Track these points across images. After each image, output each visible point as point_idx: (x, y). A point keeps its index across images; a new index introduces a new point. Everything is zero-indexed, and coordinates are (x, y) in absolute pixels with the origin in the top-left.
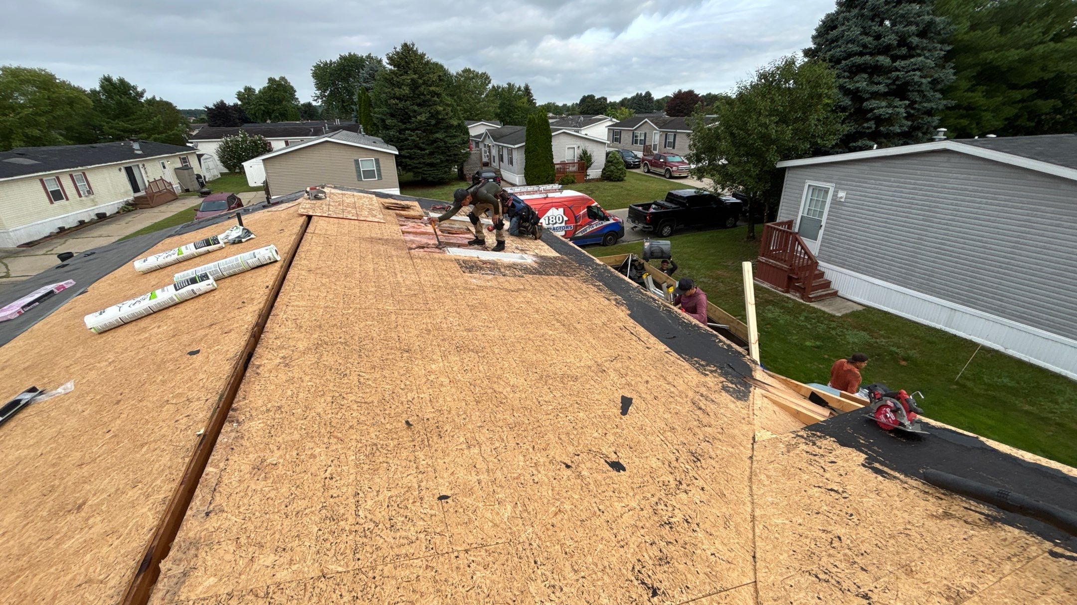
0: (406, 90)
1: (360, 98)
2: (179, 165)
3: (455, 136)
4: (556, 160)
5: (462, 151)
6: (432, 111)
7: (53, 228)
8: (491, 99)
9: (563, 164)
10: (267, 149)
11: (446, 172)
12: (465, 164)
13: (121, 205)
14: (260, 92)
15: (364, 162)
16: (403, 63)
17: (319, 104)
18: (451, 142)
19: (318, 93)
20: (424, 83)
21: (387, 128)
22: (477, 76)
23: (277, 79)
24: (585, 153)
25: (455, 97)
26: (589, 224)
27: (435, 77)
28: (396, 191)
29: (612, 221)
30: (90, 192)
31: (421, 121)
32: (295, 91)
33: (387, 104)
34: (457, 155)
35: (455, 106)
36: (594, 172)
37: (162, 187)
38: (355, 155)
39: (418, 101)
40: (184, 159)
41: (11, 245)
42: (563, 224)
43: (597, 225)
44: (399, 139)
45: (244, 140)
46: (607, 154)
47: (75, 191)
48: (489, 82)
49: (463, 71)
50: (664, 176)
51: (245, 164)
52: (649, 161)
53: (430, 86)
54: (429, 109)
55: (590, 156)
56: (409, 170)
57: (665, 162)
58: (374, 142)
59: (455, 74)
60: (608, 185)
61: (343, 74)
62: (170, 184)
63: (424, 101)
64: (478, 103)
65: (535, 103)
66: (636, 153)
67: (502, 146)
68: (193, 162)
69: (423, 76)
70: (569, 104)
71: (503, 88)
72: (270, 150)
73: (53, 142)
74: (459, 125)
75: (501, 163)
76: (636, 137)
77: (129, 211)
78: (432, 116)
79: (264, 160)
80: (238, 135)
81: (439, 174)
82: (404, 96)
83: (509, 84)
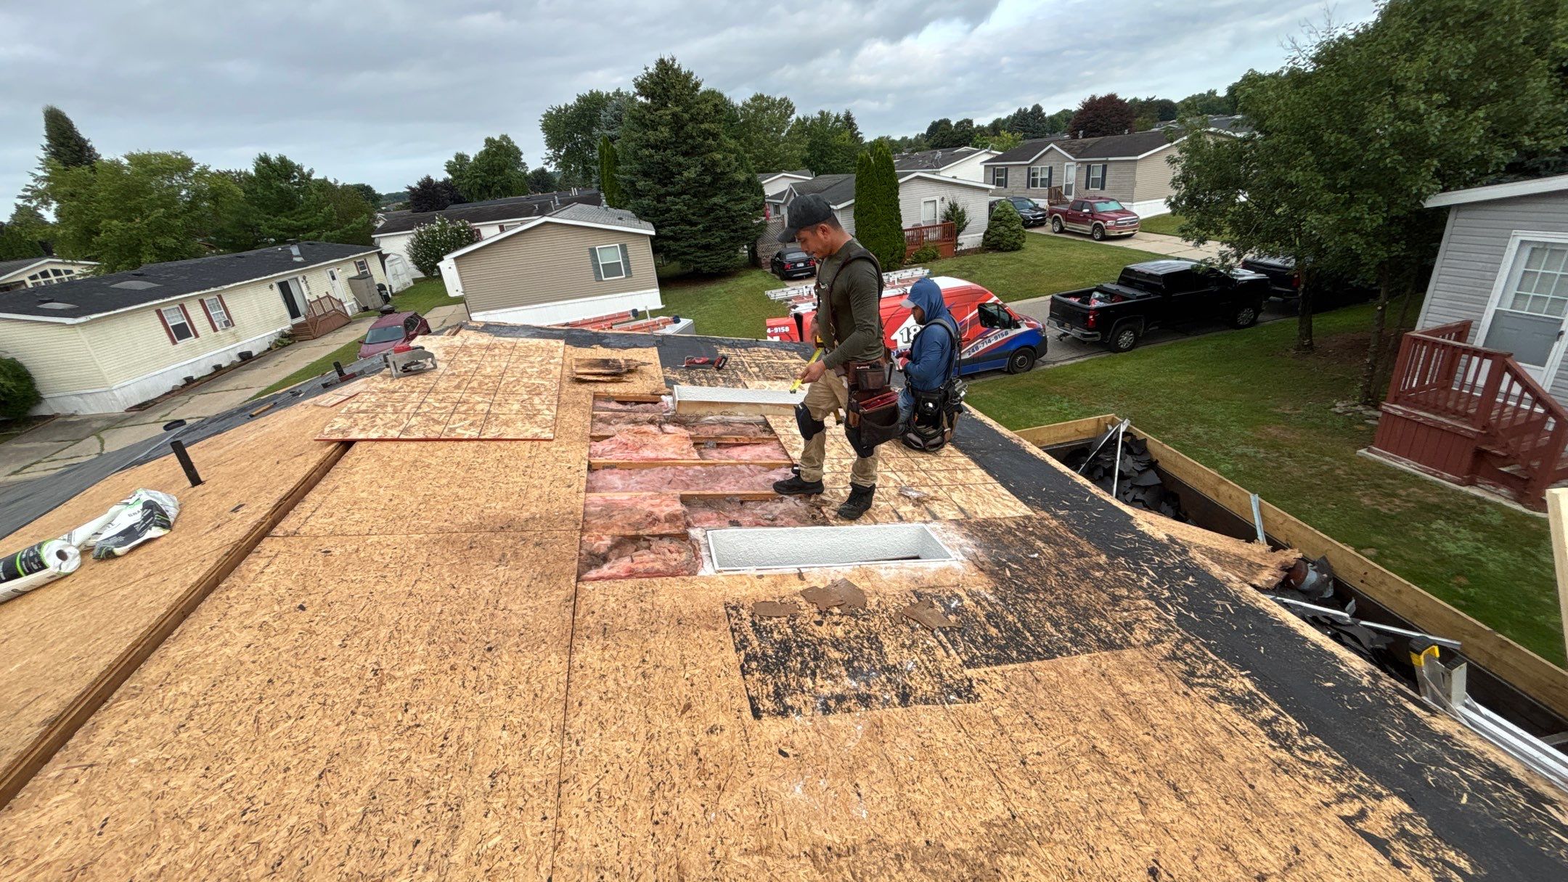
0: (665, 132)
1: (602, 152)
2: (355, 273)
3: (743, 199)
4: (906, 224)
5: (755, 222)
6: (706, 161)
7: (177, 380)
8: (796, 137)
9: (917, 229)
10: (473, 238)
11: (730, 257)
12: (759, 241)
13: (275, 338)
14: (475, 159)
15: (603, 251)
16: (659, 91)
18: (736, 208)
19: (550, 152)
20: (692, 119)
21: (639, 194)
22: (772, 103)
23: (497, 138)
24: (953, 207)
25: (742, 140)
26: (983, 336)
27: (708, 109)
28: (654, 294)
29: (1026, 328)
30: (229, 323)
31: (689, 179)
32: (521, 154)
33: (637, 157)
34: (746, 228)
35: (742, 152)
36: (970, 238)
37: (328, 307)
38: (590, 241)
39: (684, 148)
40: (361, 263)
41: (117, 410)
43: (997, 337)
44: (656, 210)
45: (443, 229)
46: (992, 205)
47: (207, 323)
48: (793, 112)
49: (752, 100)
50: (1091, 236)
51: (440, 264)
52: (1061, 213)
53: (702, 122)
54: (701, 159)
55: (963, 211)
56: (675, 258)
57: (1092, 213)
58: (620, 219)
59: (741, 105)
60: (995, 258)
61: (583, 123)
62: (340, 302)
63: (693, 148)
64: (776, 145)
65: (862, 138)
66: (1036, 201)
68: (374, 265)
69: (690, 108)
71: (813, 120)
72: (475, 240)
73: (196, 254)
74: (749, 180)
76: (1034, 175)
77: (285, 346)
78: (706, 170)
79: (456, 259)
80: (434, 223)
81: (720, 261)
82: (662, 142)
83: (822, 113)
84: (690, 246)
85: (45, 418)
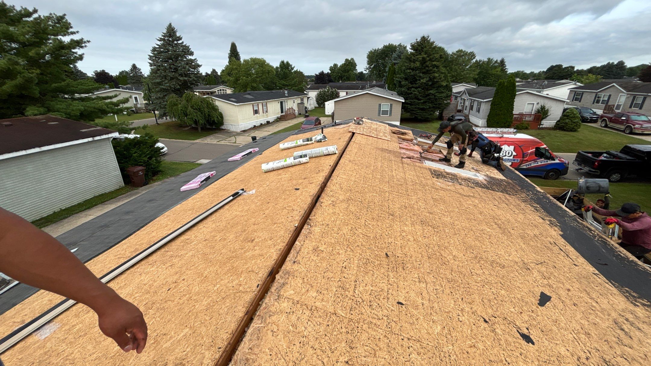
0: (418, 64)
1: (390, 69)
2: (300, 102)
3: (442, 92)
4: (514, 112)
5: (445, 102)
6: (431, 77)
7: (251, 126)
8: (474, 69)
9: (521, 115)
10: (337, 96)
11: (431, 114)
12: (445, 110)
13: (276, 118)
14: (340, 66)
15: (383, 106)
16: (420, 48)
17: (367, 72)
18: (439, 96)
20: (430, 60)
21: (401, 86)
22: (466, 54)
23: (350, 59)
24: (543, 108)
25: (448, 68)
26: (535, 161)
27: (437, 56)
28: (398, 123)
29: (557, 161)
30: (267, 112)
31: (422, 83)
32: (356, 65)
33: (404, 73)
34: (441, 104)
35: (447, 74)
37: (291, 112)
38: (379, 101)
39: (424, 70)
40: (302, 99)
41: (239, 131)
42: (512, 158)
43: (541, 162)
44: (406, 93)
45: (328, 91)
46: (565, 110)
47: (262, 111)
48: (474, 58)
49: (457, 52)
50: (624, 131)
51: (326, 103)
52: (609, 118)
53: (434, 61)
54: (430, 75)
55: (548, 110)
56: (408, 112)
57: (627, 121)
58: (392, 95)
59: (451, 54)
60: (559, 133)
61: (383, 56)
62: (295, 110)
63: (428, 71)
64: (463, 72)
65: (507, 71)
66: (595, 110)
67: (474, 100)
68: (305, 100)
69: (431, 55)
70: (536, 71)
71: (483, 62)
72: (338, 97)
73: (259, 90)
74: (447, 85)
75: (471, 111)
76: (599, 97)
77: (278, 121)
78: (430, 80)
79: (335, 102)
80: (326, 88)
81: (426, 115)
82: (416, 68)
83: (489, 59)
84: (416, 108)
85: (223, 129)
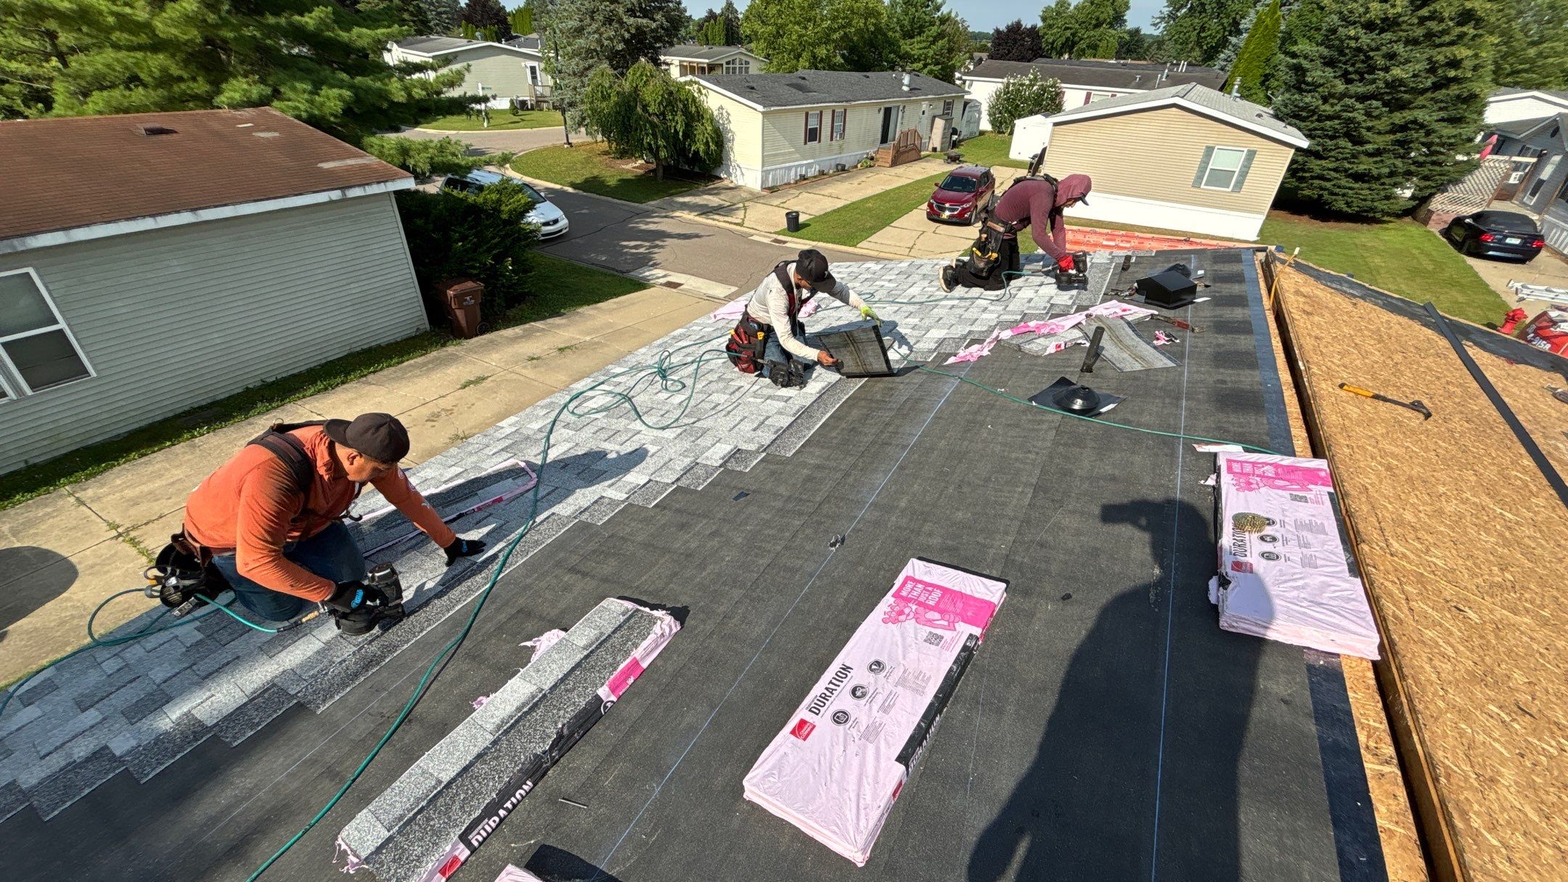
2: (940, 112)
10: (1057, 104)
13: (863, 158)
15: (1222, 152)
30: (842, 136)
37: (910, 140)
38: (1210, 137)
40: (948, 103)
45: (1031, 86)
47: (829, 133)
51: (1018, 122)
58: (1259, 116)
62: (920, 138)
68: (957, 109)
72: (1061, 108)
73: (833, 67)
77: (867, 167)
79: (1055, 123)
84: (1335, 170)
85: (718, 178)
